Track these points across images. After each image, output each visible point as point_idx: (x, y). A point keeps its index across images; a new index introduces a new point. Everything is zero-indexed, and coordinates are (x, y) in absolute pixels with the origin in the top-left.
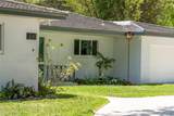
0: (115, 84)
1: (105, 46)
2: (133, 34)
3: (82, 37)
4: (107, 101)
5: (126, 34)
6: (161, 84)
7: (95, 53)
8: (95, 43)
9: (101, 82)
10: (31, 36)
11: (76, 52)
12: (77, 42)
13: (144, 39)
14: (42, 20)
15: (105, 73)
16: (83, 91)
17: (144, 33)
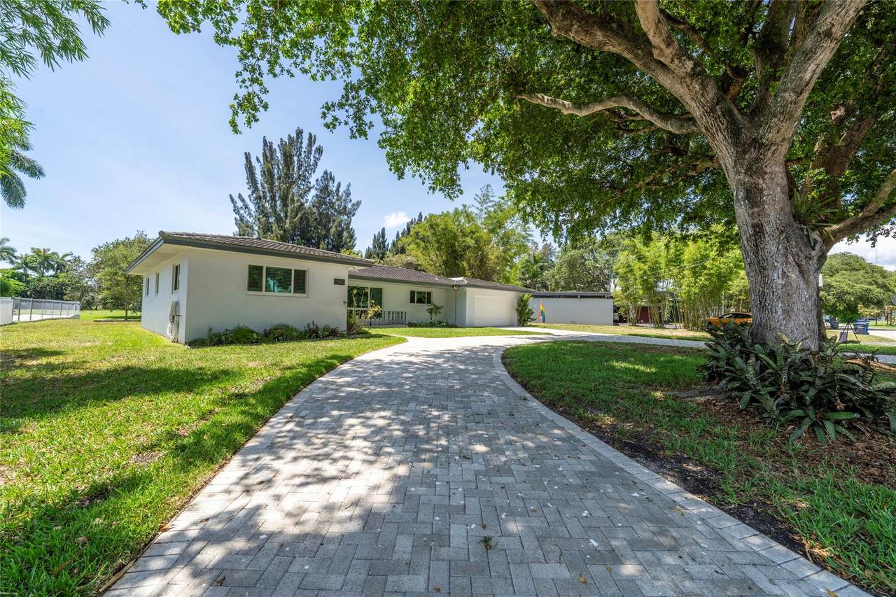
0: (443, 327)
1: (438, 297)
2: (459, 286)
3: (417, 289)
4: (404, 340)
5: (453, 286)
6: (485, 327)
7: (429, 302)
8: (429, 294)
9: (432, 325)
10: (338, 282)
11: (412, 300)
12: (412, 293)
13: (469, 290)
14: (351, 268)
15: (436, 318)
16: (398, 333)
17: (468, 285)
